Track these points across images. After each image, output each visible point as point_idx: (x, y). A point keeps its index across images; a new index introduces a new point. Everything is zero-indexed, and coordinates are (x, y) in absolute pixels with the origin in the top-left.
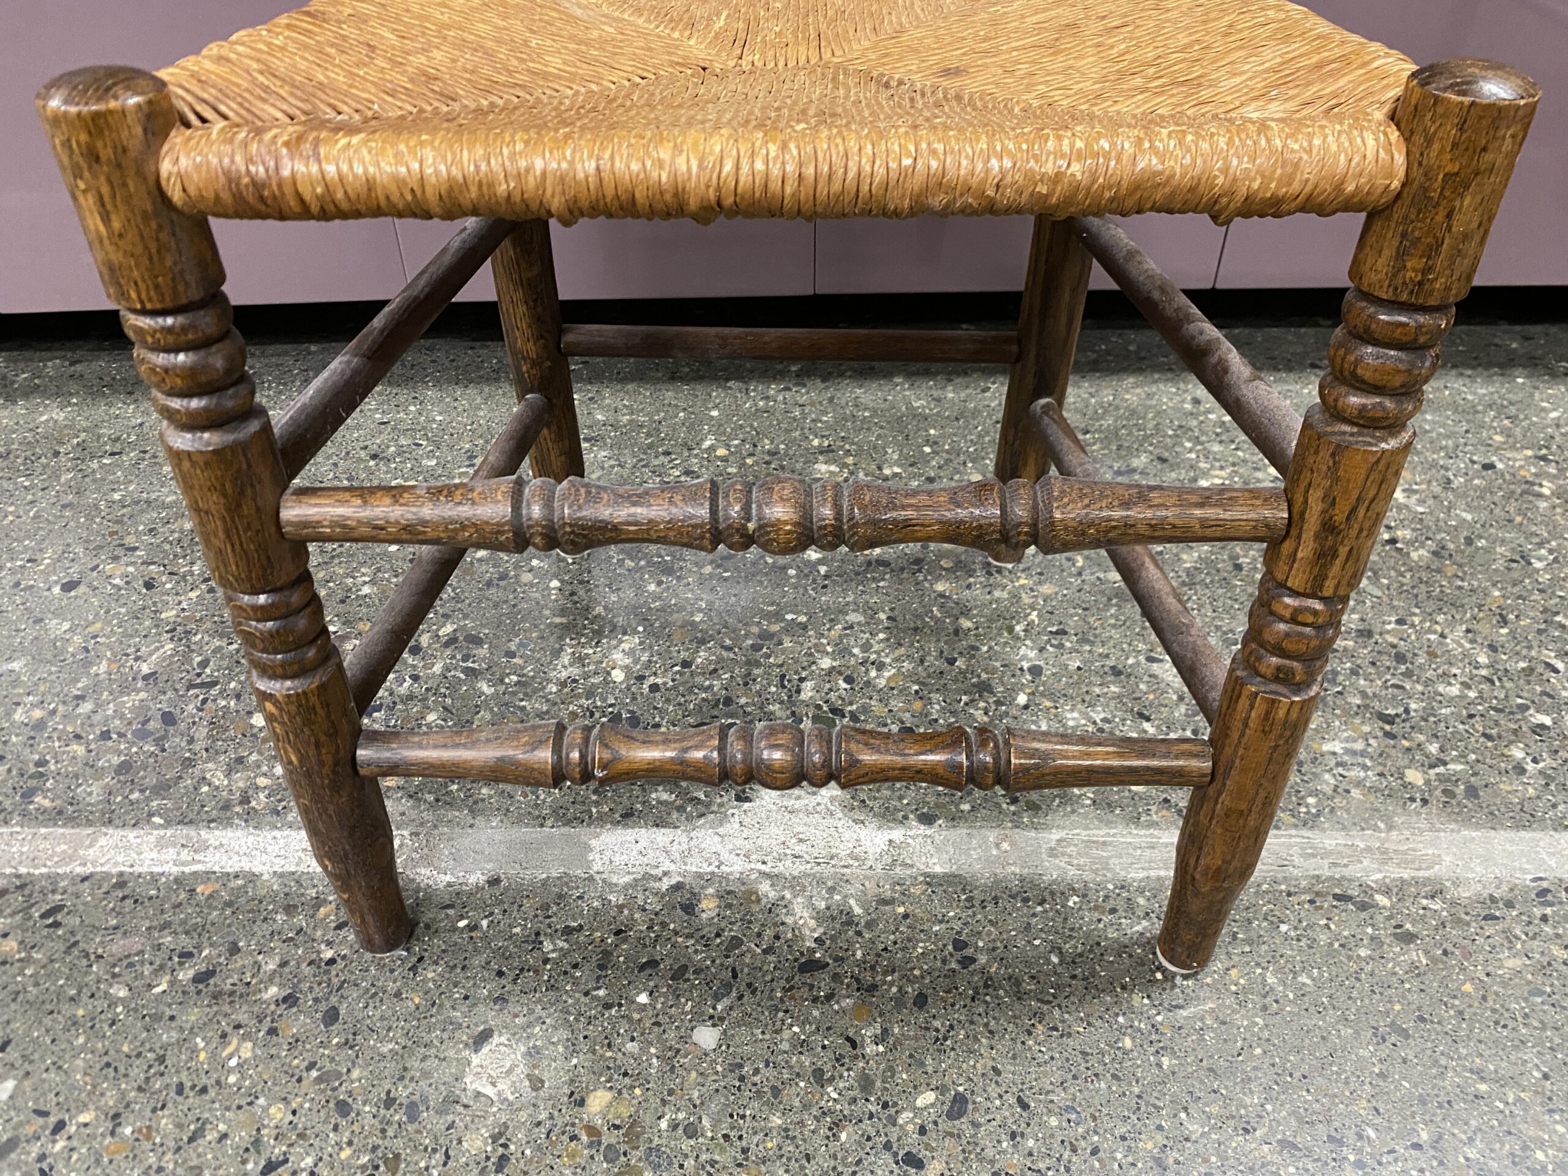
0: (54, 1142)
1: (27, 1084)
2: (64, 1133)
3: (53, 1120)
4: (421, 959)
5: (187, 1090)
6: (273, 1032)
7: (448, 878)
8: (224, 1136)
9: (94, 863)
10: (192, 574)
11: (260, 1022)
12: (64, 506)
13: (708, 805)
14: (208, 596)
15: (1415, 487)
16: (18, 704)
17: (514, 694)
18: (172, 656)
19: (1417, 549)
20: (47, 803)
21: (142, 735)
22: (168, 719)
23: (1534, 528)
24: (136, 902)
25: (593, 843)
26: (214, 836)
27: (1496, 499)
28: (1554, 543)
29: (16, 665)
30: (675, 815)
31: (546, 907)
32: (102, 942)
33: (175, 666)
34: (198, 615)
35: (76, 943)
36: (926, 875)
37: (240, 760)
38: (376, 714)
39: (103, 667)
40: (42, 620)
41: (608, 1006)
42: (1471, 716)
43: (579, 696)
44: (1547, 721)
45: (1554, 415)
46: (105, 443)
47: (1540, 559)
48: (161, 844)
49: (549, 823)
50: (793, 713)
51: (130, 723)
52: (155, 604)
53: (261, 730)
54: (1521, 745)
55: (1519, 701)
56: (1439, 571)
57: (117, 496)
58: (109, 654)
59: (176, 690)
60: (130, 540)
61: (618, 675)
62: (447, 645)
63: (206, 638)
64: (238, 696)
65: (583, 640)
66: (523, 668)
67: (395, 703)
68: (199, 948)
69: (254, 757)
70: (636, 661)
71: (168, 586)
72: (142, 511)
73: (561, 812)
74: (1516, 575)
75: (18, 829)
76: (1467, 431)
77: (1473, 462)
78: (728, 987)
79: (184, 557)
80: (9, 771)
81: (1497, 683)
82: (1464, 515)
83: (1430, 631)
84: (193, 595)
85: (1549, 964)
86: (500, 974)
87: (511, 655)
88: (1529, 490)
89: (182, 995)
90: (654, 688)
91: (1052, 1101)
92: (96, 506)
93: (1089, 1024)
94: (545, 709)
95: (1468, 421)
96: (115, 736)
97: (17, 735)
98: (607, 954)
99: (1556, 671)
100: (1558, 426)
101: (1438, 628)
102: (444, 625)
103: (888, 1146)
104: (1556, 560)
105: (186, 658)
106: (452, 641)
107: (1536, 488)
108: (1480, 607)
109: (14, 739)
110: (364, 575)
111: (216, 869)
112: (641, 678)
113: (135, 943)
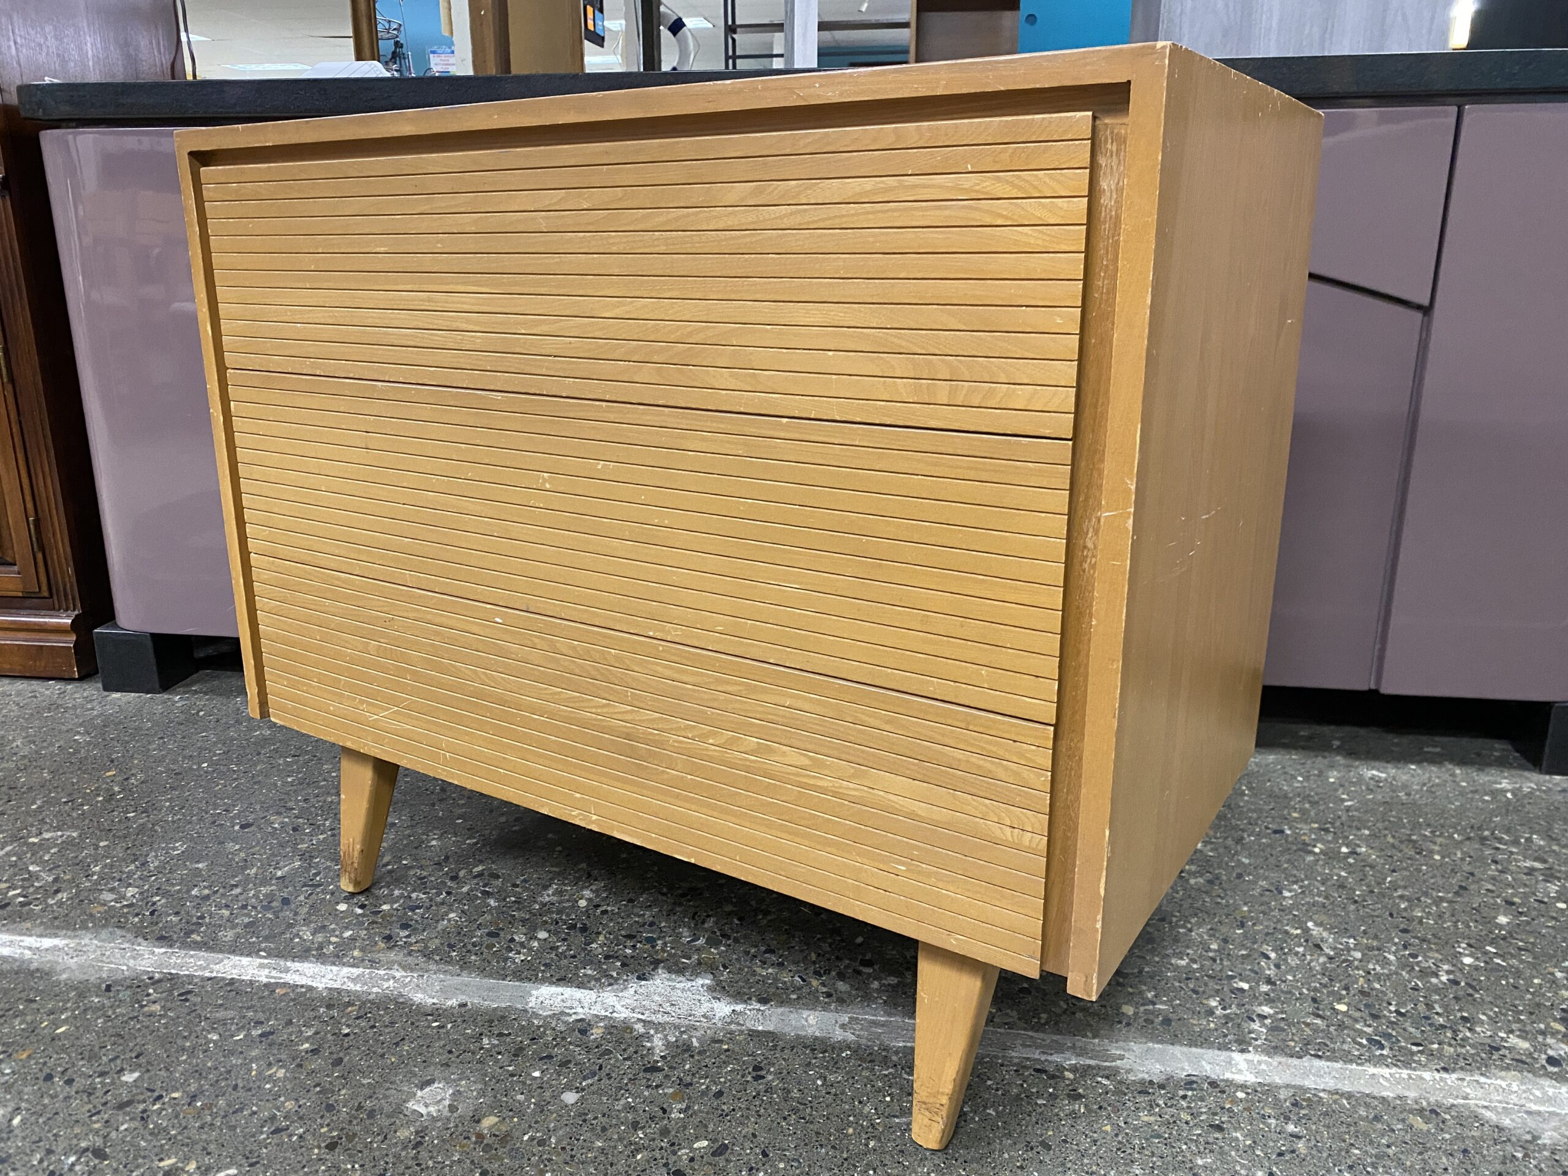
0: (154, 1104)
1: (146, 1076)
2: (161, 1101)
3: (156, 1094)
4: (403, 1039)
5: (239, 1089)
6: (300, 1066)
7: (435, 1001)
8: (255, 1113)
9: (218, 972)
10: (324, 825)
11: (294, 1060)
12: (255, 783)
13: (616, 980)
14: (330, 838)
15: (1213, 840)
16: (196, 886)
17: (510, 907)
18: (298, 868)
19: (1196, 878)
20: (199, 939)
21: (268, 908)
22: (286, 901)
23: (1295, 872)
24: (237, 993)
25: (534, 992)
26: (297, 965)
27: (1274, 852)
28: (1306, 882)
29: (200, 866)
30: (593, 983)
31: (491, 1021)
32: (210, 1011)
33: (298, 874)
34: (321, 848)
35: (195, 1010)
36: (750, 1030)
37: (324, 927)
38: (417, 911)
39: (254, 871)
40: (223, 843)
41: (512, 1075)
42: (1188, 979)
43: (553, 912)
44: (1246, 986)
45: (1349, 803)
46: (291, 750)
47: (1290, 891)
48: (262, 966)
49: (509, 979)
50: (695, 934)
51: (261, 902)
52: (296, 839)
53: (342, 912)
54: (1218, 999)
55: (1230, 973)
56: (1206, 893)
57: (289, 780)
58: (259, 864)
59: (295, 887)
60: (290, 804)
61: (583, 903)
62: (475, 877)
63: (323, 861)
64: (332, 894)
65: (566, 882)
66: (520, 894)
67: (431, 906)
68: (268, 1020)
69: (333, 926)
70: (597, 896)
71: (307, 831)
72: (303, 789)
73: (518, 973)
74: (1265, 899)
75: (177, 950)
76: (1273, 809)
77: (1267, 828)
78: (594, 1074)
79: (322, 816)
80: (181, 920)
81: (1218, 962)
82: (1244, 860)
83: (1183, 927)
84: (321, 837)
85: (1175, 1122)
86: (450, 1052)
87: (515, 885)
88: (1305, 848)
89: (249, 1041)
90: (605, 912)
91: (785, 1155)
92: (275, 785)
93: (828, 1119)
94: (527, 917)
95: (1276, 802)
96: (250, 908)
97: (191, 902)
98: (521, 1049)
99: (1268, 958)
100: (1348, 811)
101: (1189, 926)
102: (478, 866)
103: (666, 1165)
104: (1303, 892)
105: (307, 870)
106: (480, 875)
107: (1310, 848)
108: (1227, 915)
109: (188, 904)
110: (435, 834)
111: (291, 982)
112: (597, 906)
113: (230, 1014)
